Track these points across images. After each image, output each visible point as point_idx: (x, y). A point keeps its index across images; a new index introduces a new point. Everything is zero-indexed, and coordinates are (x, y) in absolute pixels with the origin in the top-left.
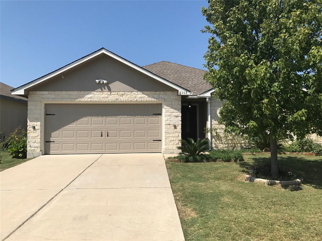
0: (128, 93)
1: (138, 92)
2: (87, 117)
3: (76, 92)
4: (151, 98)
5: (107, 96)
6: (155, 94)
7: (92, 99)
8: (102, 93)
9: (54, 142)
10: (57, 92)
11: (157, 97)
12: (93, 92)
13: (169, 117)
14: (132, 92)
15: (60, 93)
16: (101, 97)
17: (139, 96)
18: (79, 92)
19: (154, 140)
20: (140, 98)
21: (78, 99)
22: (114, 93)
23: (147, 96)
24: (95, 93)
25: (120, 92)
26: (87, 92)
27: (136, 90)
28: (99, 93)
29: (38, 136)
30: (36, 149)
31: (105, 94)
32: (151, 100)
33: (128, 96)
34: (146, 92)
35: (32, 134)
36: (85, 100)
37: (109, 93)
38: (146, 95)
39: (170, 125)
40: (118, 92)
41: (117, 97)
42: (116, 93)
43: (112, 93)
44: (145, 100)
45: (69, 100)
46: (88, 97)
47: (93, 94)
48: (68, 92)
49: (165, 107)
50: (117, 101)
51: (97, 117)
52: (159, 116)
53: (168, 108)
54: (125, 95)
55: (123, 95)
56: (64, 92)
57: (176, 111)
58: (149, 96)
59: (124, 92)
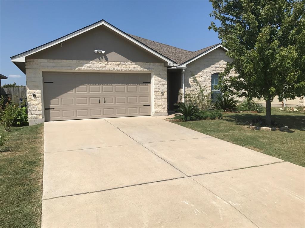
0: (124, 63)
1: (132, 62)
2: (85, 85)
3: (76, 61)
4: (143, 68)
5: (104, 65)
6: (146, 65)
7: (90, 68)
8: (100, 63)
9: (54, 109)
10: (56, 60)
11: (148, 68)
12: (92, 62)
13: (158, 85)
14: (126, 62)
15: (60, 61)
16: (100, 66)
17: (133, 66)
18: (78, 61)
19: (144, 105)
20: (133, 68)
21: (78, 68)
22: (111, 63)
23: (139, 67)
24: (94, 62)
25: (116, 62)
26: (86, 61)
27: (130, 61)
28: (97, 63)
29: (39, 103)
30: (38, 116)
31: (103, 63)
32: (143, 70)
33: (123, 66)
34: (138, 63)
35: (33, 101)
36: (84, 68)
37: (107, 63)
38: (139, 65)
39: (158, 92)
40: (114, 62)
41: (114, 67)
42: (113, 63)
43: (109, 63)
44: (138, 70)
45: (69, 68)
46: (87, 66)
47: (92, 63)
48: (67, 60)
49: (154, 76)
50: (114, 70)
51: (94, 85)
52: (149, 85)
53: (156, 77)
54: (121, 65)
55: (119, 65)
56: (64, 60)
57: (163, 80)
58: (141, 67)
59: (120, 62)
